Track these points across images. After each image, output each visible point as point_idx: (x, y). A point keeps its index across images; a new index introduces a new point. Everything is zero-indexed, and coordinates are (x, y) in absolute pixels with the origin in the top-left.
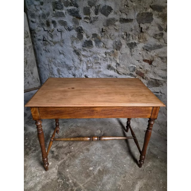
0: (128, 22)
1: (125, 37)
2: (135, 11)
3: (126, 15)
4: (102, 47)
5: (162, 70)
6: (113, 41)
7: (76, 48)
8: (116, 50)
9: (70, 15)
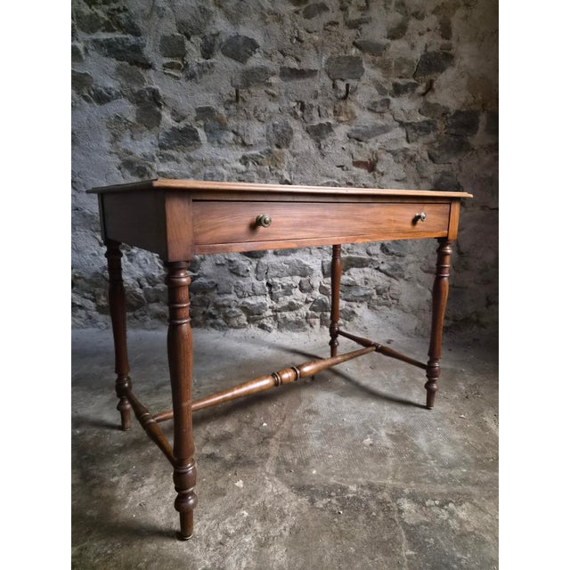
0: (304, 78)
1: (299, 113)
2: (320, 52)
3: (298, 60)
4: (231, 144)
5: (397, 180)
6: (265, 125)
7: (131, 154)
8: (278, 146)
9: (106, 56)
